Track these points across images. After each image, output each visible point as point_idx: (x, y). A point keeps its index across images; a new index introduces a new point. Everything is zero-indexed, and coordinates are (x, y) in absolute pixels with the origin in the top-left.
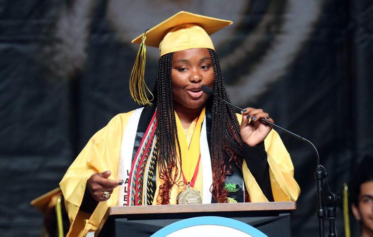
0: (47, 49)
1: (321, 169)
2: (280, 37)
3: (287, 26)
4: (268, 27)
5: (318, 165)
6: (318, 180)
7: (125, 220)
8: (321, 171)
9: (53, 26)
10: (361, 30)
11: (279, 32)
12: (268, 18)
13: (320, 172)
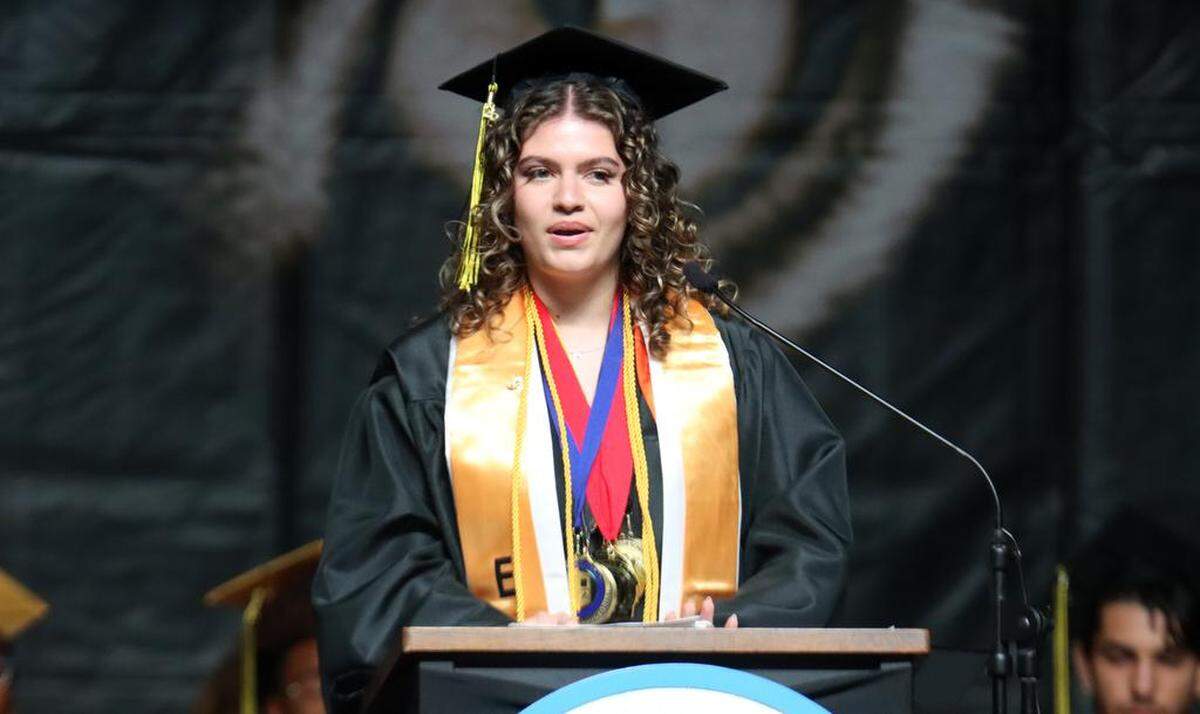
0: (217, 179)
1: (1007, 541)
2: (872, 167)
3: (896, 137)
4: (841, 137)
5: (996, 528)
6: (995, 570)
7: (447, 667)
8: (1004, 547)
9: (234, 114)
10: (1102, 153)
11: (870, 153)
12: (839, 112)
13: (1000, 547)
